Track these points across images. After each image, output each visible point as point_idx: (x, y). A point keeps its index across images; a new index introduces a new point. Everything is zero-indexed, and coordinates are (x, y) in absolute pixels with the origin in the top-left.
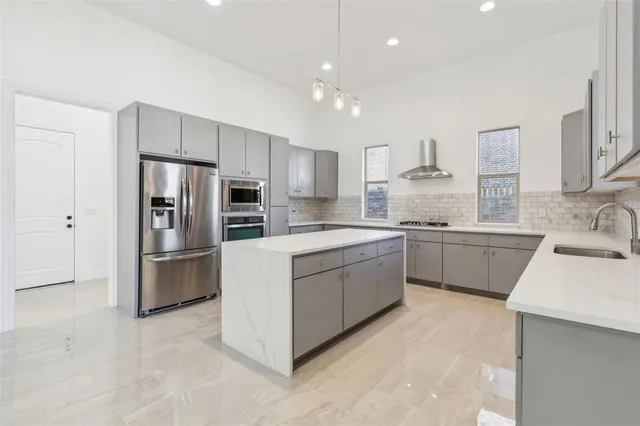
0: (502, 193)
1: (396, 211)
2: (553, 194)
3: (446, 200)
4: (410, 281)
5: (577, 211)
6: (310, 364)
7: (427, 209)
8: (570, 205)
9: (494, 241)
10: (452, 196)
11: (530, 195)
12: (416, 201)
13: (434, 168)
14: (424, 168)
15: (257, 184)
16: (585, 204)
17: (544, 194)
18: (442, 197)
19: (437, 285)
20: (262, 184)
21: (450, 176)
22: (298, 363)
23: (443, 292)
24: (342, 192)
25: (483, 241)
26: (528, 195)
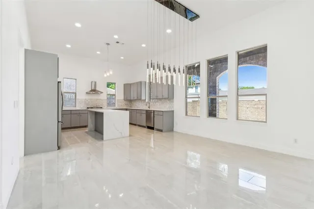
26: (118, 100)
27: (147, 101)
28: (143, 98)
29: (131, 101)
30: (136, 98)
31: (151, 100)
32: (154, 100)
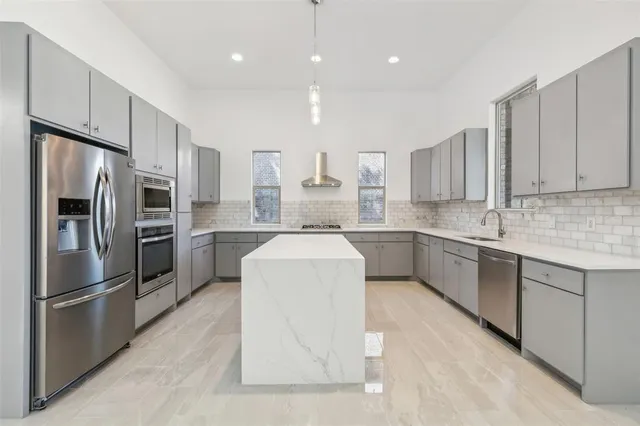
1: (290, 215)
2: (406, 203)
3: (335, 206)
5: (418, 214)
7: (319, 214)
8: (414, 210)
9: (384, 238)
10: (339, 202)
12: (309, 206)
15: (167, 183)
16: (421, 210)
17: (401, 203)
18: (332, 203)
20: (173, 184)
25: (375, 238)
26: (392, 203)
27: (491, 205)
28: (474, 194)
29: (434, 206)
30: (446, 196)
31: (515, 203)
32: (526, 203)
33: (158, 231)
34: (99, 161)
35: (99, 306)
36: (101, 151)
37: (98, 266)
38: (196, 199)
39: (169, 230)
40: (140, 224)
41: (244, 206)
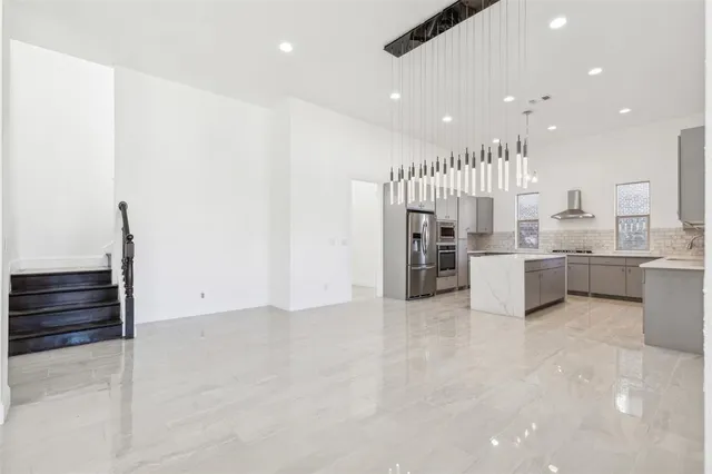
0: (635, 228)
2: (676, 230)
3: (589, 235)
4: (570, 292)
6: (533, 315)
7: (573, 241)
9: (630, 263)
10: (594, 232)
11: (659, 230)
12: (564, 235)
13: (580, 211)
14: (572, 211)
15: (452, 224)
17: (670, 230)
18: (586, 232)
19: (585, 294)
20: (455, 224)
21: (593, 217)
22: (528, 313)
23: (590, 299)
24: (497, 228)
25: (622, 262)
26: (657, 231)
33: (448, 248)
34: (424, 218)
35: (423, 273)
36: (424, 215)
37: (423, 258)
38: (474, 231)
39: (453, 248)
40: (439, 244)
41: (510, 236)
